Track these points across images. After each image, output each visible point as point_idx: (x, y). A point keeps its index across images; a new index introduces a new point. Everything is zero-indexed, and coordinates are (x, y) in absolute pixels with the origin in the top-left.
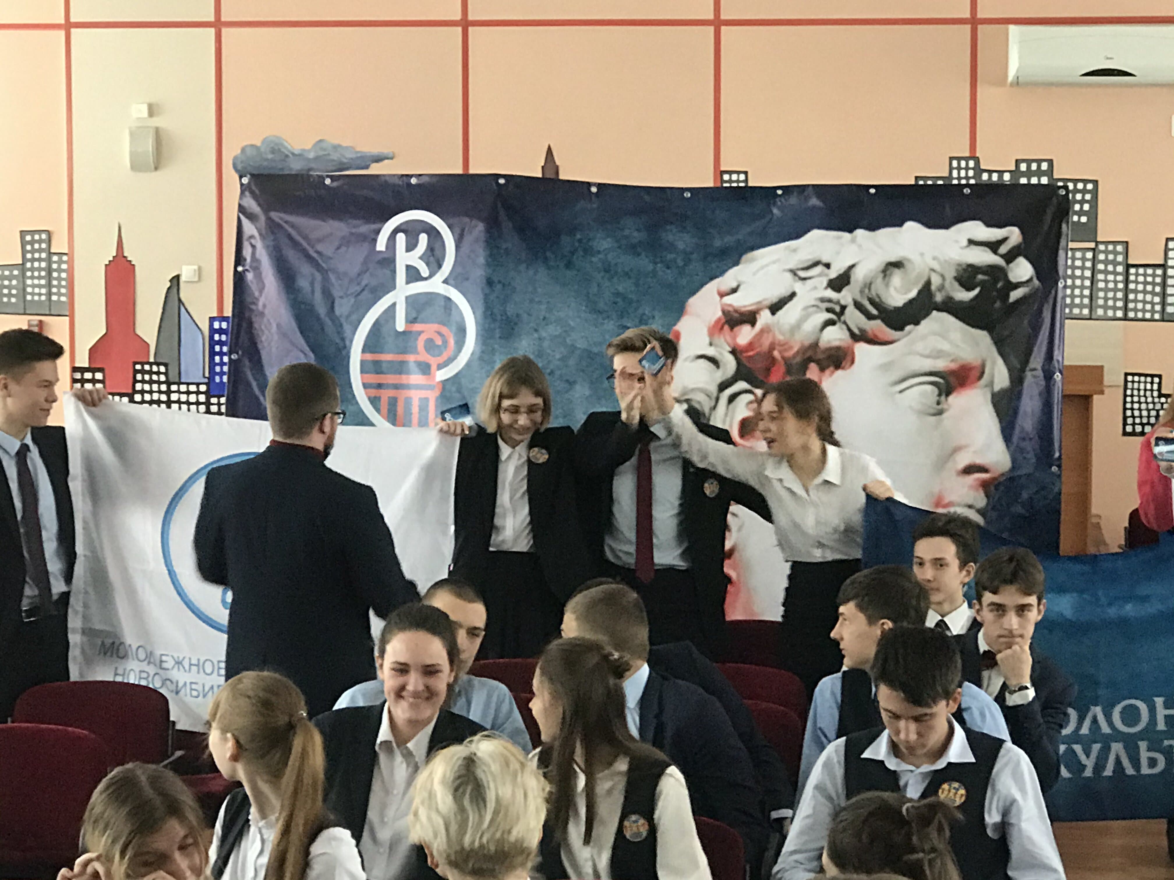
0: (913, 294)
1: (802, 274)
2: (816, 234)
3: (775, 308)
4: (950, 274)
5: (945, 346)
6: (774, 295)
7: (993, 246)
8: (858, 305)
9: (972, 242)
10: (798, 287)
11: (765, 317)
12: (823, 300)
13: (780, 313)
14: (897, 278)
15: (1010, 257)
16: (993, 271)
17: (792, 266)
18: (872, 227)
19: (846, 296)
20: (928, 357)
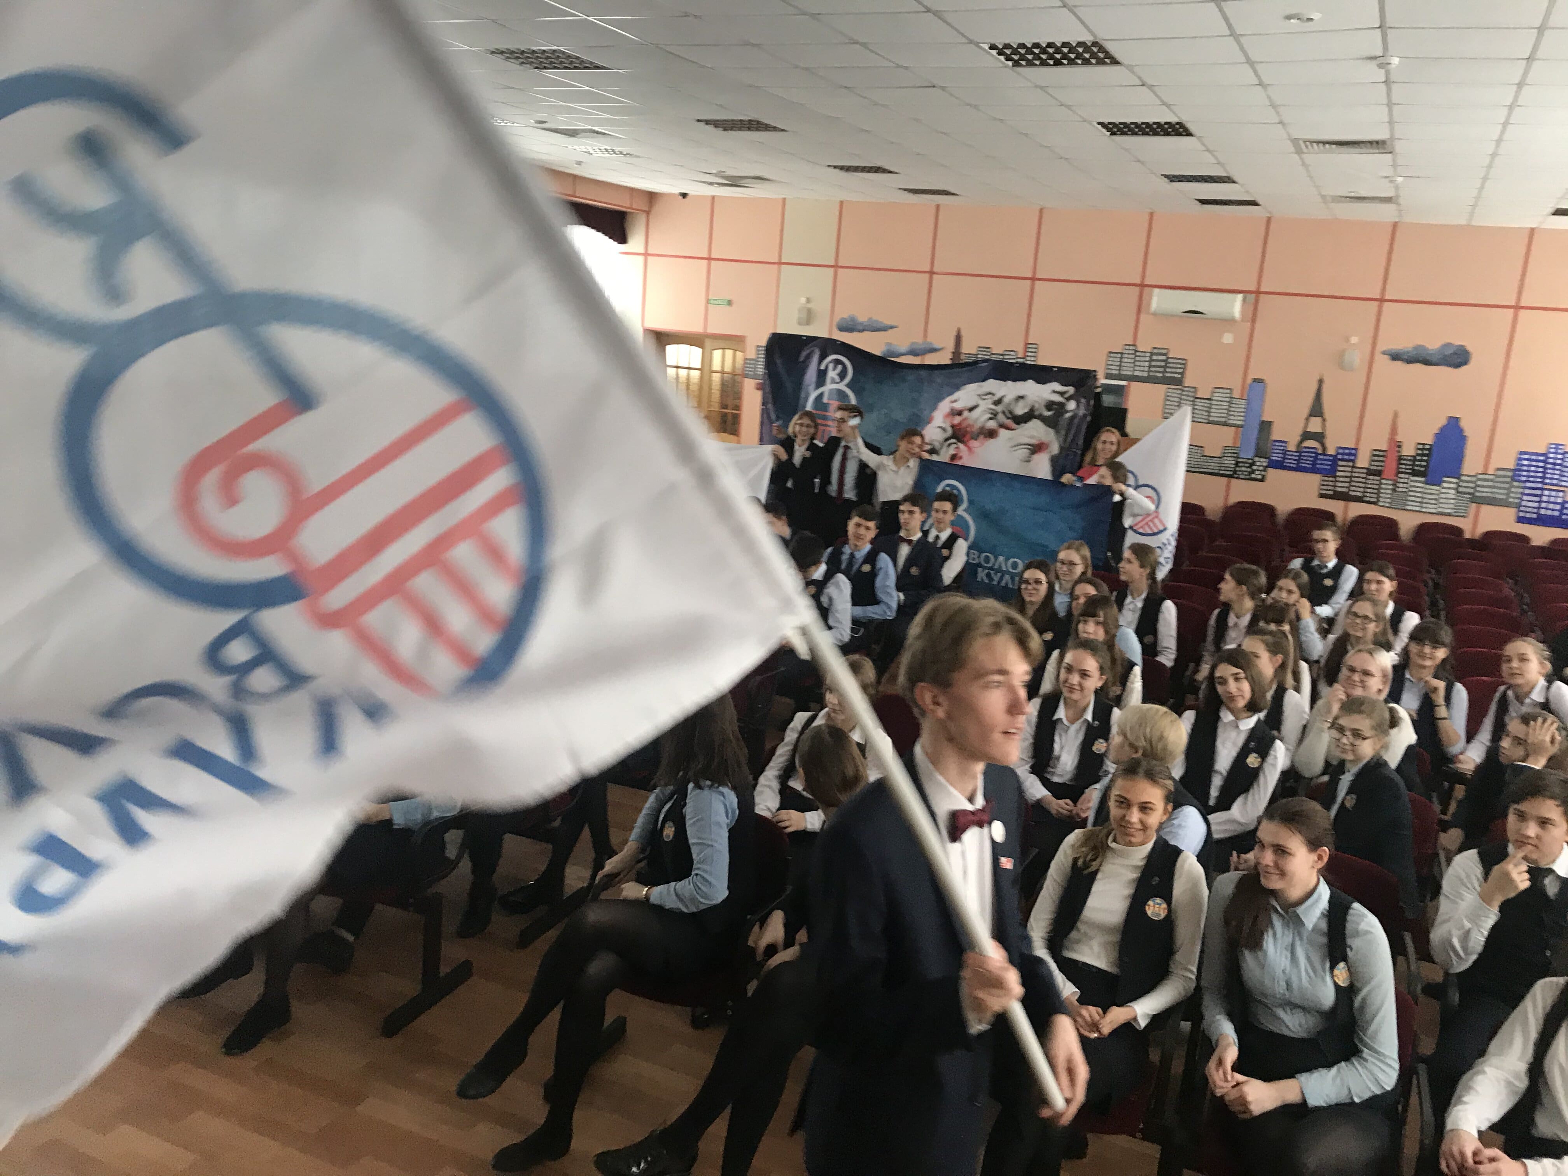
0: (1026, 410)
1: (984, 397)
2: (991, 381)
3: (971, 409)
4: (1043, 403)
5: (1035, 434)
6: (970, 404)
7: (1062, 394)
8: (1004, 413)
9: (1054, 392)
10: (981, 402)
11: (966, 414)
12: (991, 409)
13: (972, 412)
14: (1021, 403)
15: (1068, 399)
16: (1061, 405)
17: (979, 393)
18: (1014, 380)
19: (999, 408)
20: (1028, 437)
